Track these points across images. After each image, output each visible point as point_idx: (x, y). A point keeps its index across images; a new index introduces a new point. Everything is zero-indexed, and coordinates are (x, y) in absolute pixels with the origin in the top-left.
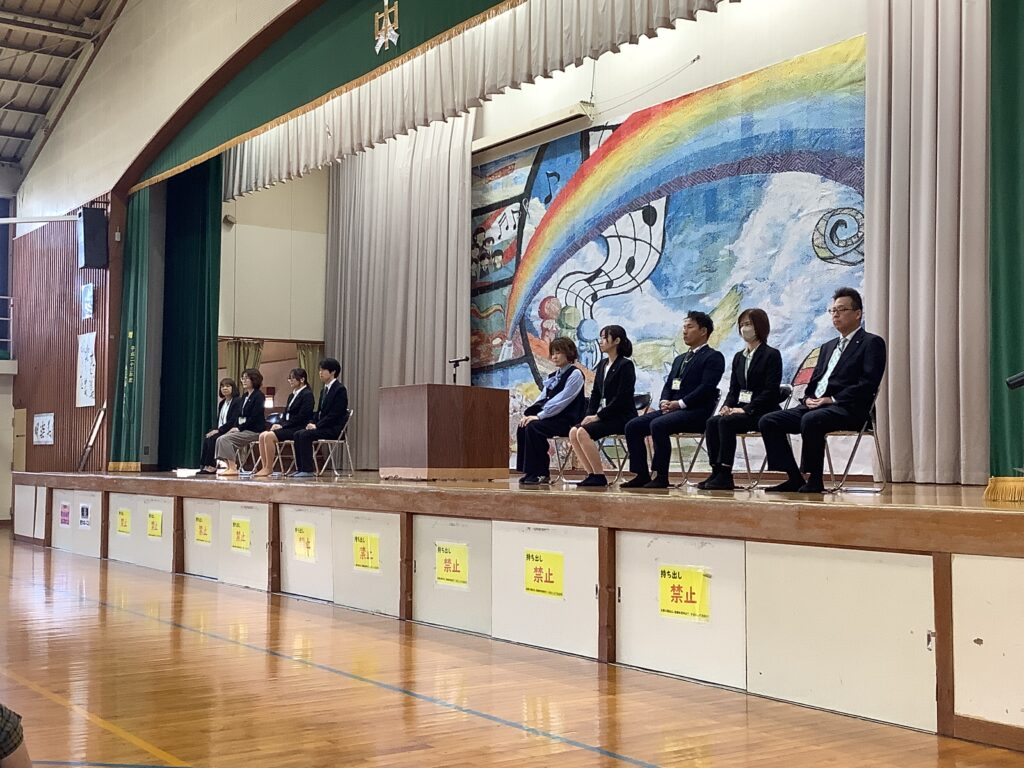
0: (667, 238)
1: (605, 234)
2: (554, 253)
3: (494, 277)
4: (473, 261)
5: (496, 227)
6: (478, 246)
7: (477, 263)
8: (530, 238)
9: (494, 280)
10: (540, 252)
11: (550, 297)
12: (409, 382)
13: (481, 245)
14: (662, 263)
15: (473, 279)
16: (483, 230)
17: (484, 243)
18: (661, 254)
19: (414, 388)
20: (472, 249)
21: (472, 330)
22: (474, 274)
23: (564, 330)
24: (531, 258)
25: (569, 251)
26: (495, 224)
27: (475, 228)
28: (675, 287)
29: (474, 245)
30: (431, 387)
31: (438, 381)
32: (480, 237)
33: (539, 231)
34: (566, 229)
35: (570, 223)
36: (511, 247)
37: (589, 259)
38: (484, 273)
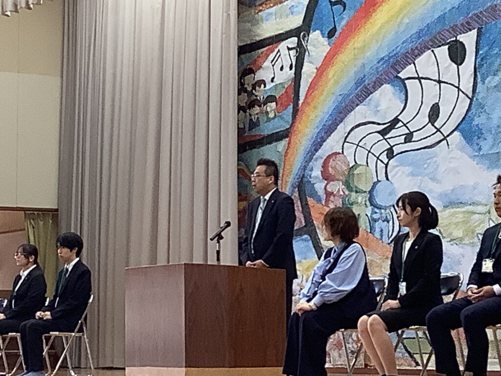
0: (479, 80)
1: (402, 75)
2: (340, 98)
3: (267, 129)
4: (240, 108)
5: (268, 67)
6: (246, 91)
7: (245, 112)
8: (310, 80)
9: (266, 132)
10: (322, 97)
11: (336, 154)
12: (162, 261)
13: (249, 89)
14: (473, 110)
15: (240, 132)
16: (252, 71)
17: (254, 88)
18: (471, 100)
19: (168, 268)
20: (239, 94)
21: (239, 194)
22: (241, 126)
23: (353, 194)
24: (312, 105)
25: (358, 96)
26: (267, 64)
27: (242, 68)
28: (490, 140)
29: (242, 89)
30: (190, 269)
31: (198, 260)
32: (249, 80)
33: (321, 71)
34: (355, 69)
35: (359, 63)
36: (286, 92)
37: (383, 106)
38: (254, 125)
